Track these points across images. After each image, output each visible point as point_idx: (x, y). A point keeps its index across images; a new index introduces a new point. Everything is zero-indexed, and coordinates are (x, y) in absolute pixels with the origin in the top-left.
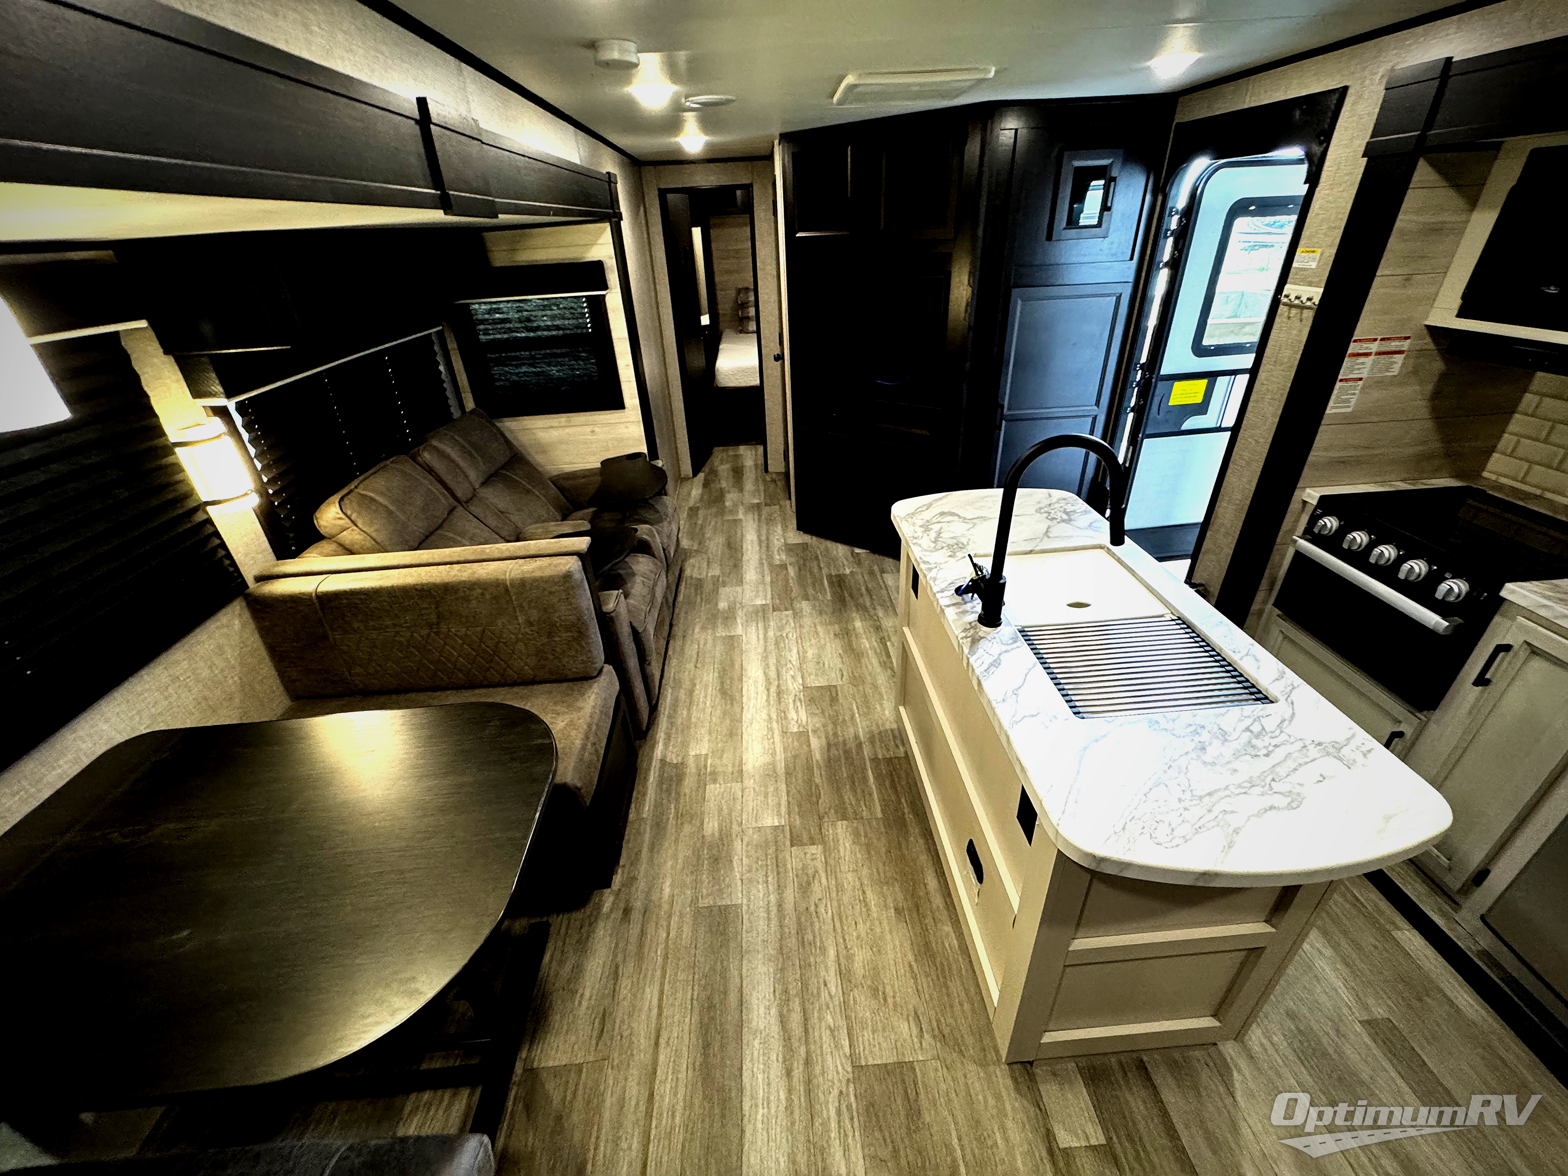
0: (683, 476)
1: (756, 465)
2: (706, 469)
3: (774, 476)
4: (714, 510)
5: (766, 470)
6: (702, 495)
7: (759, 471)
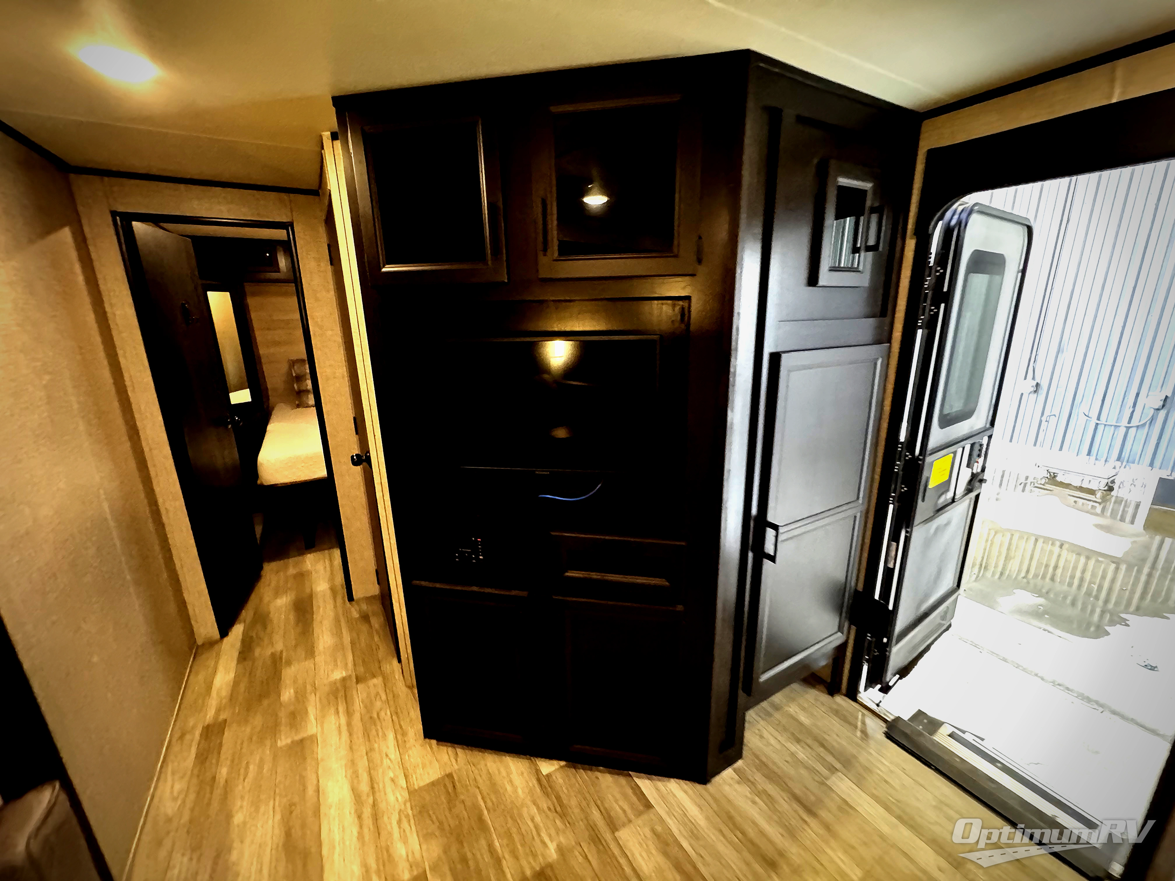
0: (200, 642)
1: (333, 590)
2: (247, 614)
3: (364, 607)
4: (258, 721)
5: (351, 598)
6: (236, 683)
7: (339, 600)
